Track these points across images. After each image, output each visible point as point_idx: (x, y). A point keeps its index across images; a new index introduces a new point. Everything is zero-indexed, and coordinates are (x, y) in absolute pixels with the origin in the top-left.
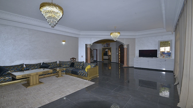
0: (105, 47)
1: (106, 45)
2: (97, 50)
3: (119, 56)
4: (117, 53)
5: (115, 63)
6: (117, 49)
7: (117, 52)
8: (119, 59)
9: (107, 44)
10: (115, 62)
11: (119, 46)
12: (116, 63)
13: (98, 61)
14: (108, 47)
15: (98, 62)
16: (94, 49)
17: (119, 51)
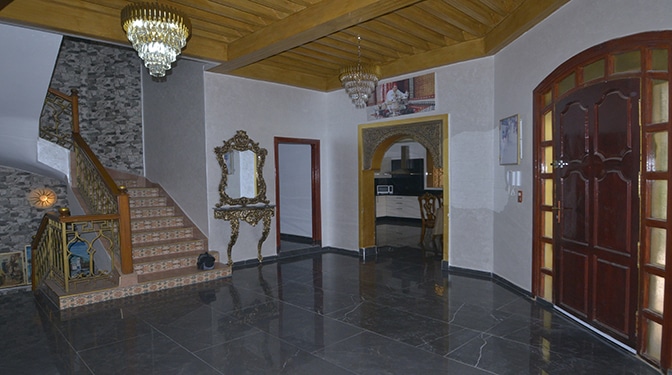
0: (384, 113)
1: (390, 95)
2: (315, 146)
3: (539, 208)
4: (519, 179)
5: (490, 285)
6: (507, 124)
7: (509, 165)
8: (538, 241)
9: (402, 86)
10: (489, 268)
11: (539, 93)
12: (496, 279)
13: (327, 240)
14: (409, 110)
15: (327, 258)
16: (279, 140)
17: (539, 144)
